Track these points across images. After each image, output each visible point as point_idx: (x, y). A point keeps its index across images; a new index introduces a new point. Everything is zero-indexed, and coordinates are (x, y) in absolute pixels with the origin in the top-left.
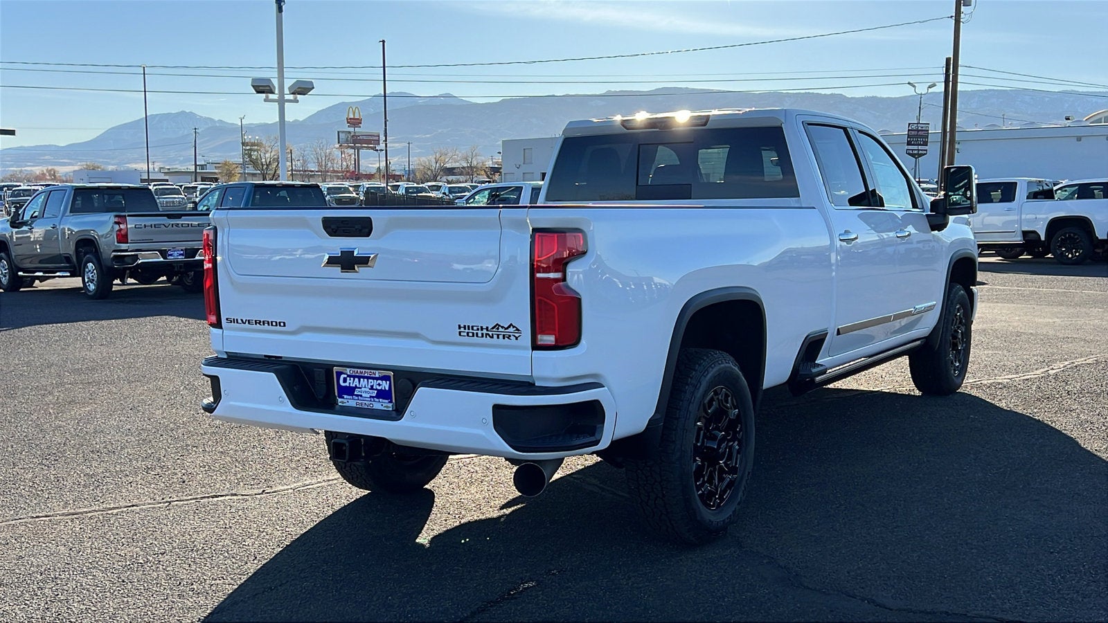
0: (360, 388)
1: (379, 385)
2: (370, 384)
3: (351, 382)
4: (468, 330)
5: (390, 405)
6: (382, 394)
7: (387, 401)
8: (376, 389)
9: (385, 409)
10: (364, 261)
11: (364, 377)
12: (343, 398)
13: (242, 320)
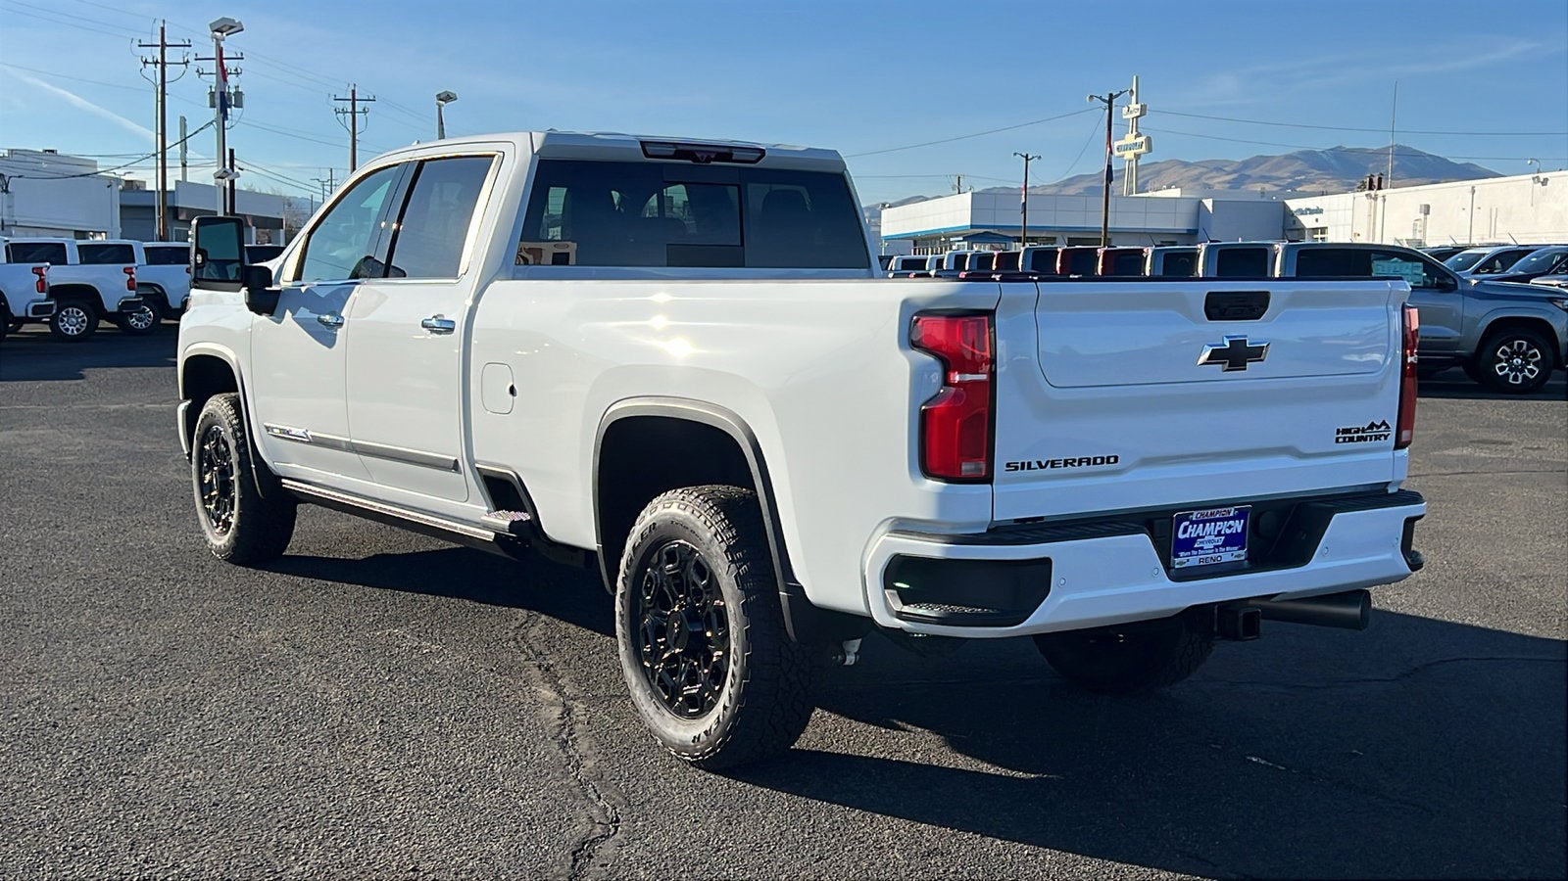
0: (1203, 537)
1: (1230, 527)
2: (1217, 528)
3: (1192, 532)
4: (1346, 434)
5: (1242, 552)
6: (1231, 540)
7: (1236, 548)
8: (1225, 535)
9: (1237, 559)
10: (1257, 354)
11: (1210, 521)
12: (1178, 557)
13: (1039, 463)
